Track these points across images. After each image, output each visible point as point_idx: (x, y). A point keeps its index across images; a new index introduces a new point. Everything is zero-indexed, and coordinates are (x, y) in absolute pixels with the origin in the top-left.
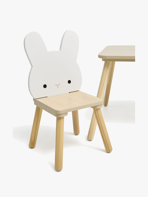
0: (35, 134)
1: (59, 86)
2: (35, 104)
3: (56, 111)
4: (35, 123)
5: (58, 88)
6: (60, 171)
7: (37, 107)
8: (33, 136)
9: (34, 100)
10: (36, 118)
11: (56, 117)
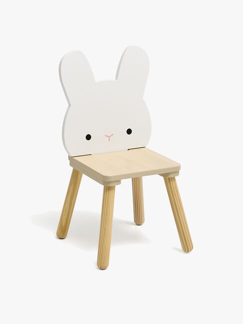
0: (68, 215)
1: (110, 138)
2: (71, 164)
3: (105, 177)
4: (70, 196)
5: (109, 141)
6: (104, 269)
7: (74, 169)
8: (65, 217)
9: (70, 158)
10: (72, 188)
11: (103, 186)
